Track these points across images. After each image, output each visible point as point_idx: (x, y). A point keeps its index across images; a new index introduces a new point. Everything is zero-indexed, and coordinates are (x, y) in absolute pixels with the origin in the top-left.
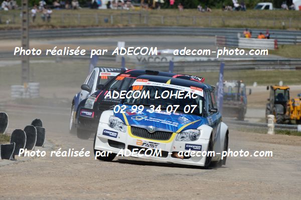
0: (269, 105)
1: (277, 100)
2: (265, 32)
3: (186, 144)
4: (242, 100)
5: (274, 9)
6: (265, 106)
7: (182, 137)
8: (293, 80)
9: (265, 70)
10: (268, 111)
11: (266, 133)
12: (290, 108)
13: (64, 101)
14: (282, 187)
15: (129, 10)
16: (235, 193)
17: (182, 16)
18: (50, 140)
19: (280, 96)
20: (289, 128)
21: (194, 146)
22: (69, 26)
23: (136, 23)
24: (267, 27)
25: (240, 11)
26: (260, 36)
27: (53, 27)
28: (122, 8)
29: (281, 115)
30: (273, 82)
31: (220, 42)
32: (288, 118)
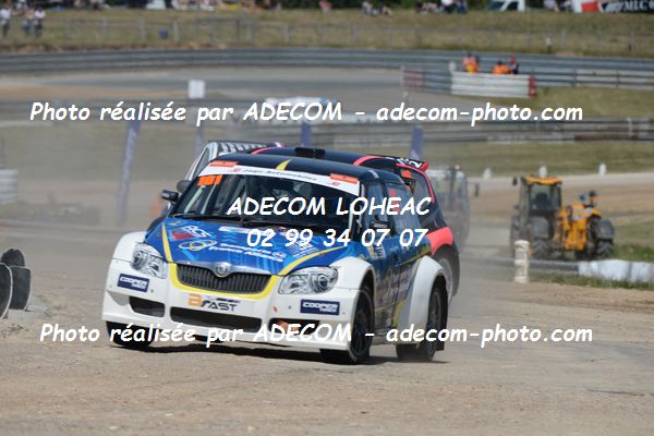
0: (518, 218)
1: (535, 207)
2: (509, 60)
3: (303, 301)
4: (461, 207)
5: (529, 9)
6: (508, 221)
7: (294, 286)
8: (569, 163)
9: (508, 143)
10: (516, 233)
11: (511, 279)
12: (562, 225)
13: (71, 210)
14: (546, 398)
15: (214, 12)
16: (445, 411)
17: (330, 25)
18: (40, 297)
19: (541, 198)
20: (562, 268)
21: (320, 306)
22: (83, 47)
23: (229, 40)
24: (512, 49)
25: (455, 15)
26: (497, 69)
27: (47, 47)
28: (199, 7)
29: (544, 240)
30: (526, 169)
31: (411, 82)
32: (558, 247)
